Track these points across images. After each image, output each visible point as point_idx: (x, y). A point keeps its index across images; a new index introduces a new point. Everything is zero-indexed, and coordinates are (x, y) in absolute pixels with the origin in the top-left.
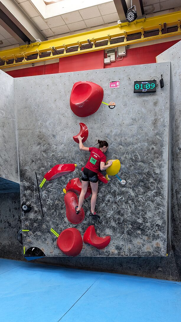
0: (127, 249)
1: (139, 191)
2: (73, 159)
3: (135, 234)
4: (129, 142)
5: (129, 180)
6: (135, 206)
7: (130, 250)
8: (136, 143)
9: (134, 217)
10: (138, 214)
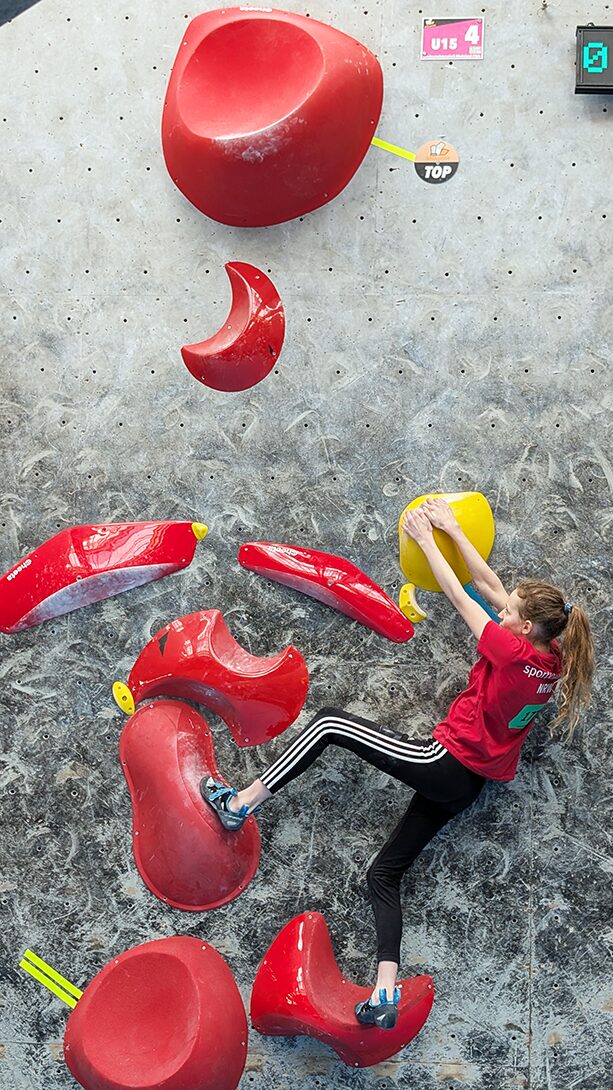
0: (538, 1047)
2: (182, 488)
3: (590, 949)
4: (547, 382)
6: (589, 775)
7: (558, 1053)
8: (589, 394)
9: (581, 844)
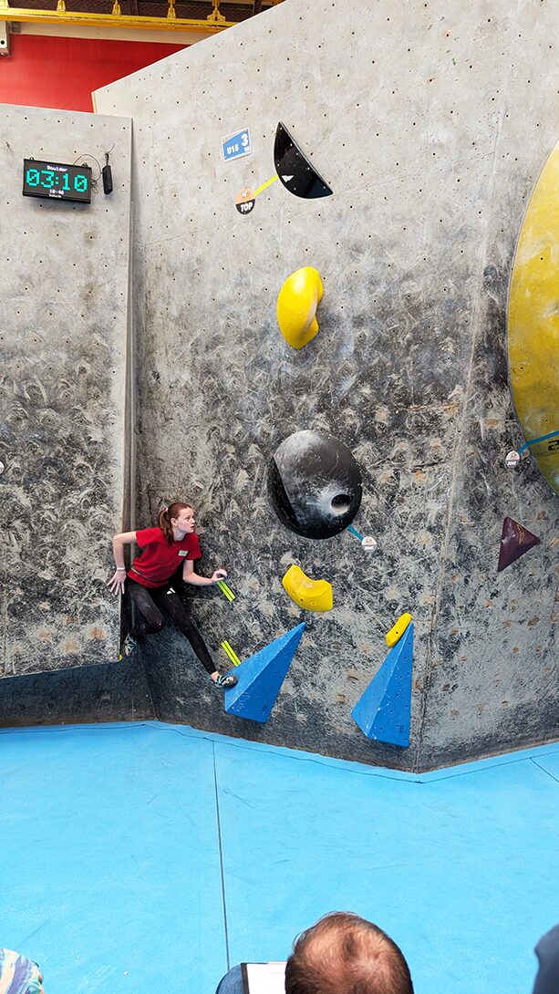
0: (8, 655)
1: (44, 490)
3: (33, 611)
4: (12, 345)
5: (13, 461)
6: (33, 534)
7: (18, 656)
8: (34, 352)
9: (29, 565)
10: (42, 556)
